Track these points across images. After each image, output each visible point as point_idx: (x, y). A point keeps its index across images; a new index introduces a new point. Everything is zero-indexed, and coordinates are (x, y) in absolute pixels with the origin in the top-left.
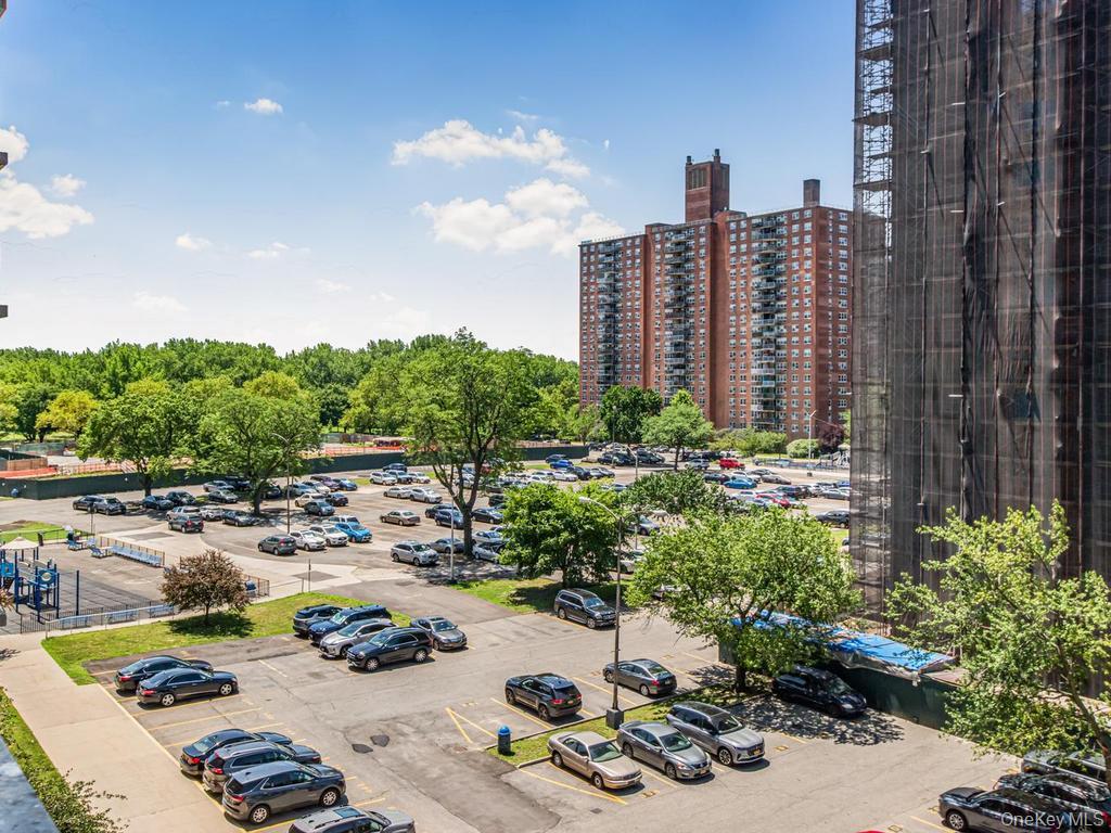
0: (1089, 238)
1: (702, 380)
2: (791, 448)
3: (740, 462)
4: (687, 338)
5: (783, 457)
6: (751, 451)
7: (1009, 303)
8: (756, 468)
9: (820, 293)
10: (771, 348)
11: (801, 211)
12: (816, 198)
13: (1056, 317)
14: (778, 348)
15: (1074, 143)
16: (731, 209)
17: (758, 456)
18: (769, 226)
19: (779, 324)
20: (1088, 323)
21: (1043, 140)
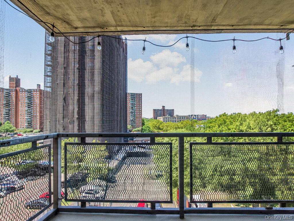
0: (82, 99)
1: (13, 120)
2: (34, 131)
3: (22, 134)
4: (9, 111)
5: (32, 133)
6: (25, 132)
7: (71, 108)
8: (26, 135)
9: (40, 104)
10: (30, 113)
11: (36, 90)
12: (40, 87)
13: (77, 110)
14: (31, 113)
15: (80, 86)
16: (21, 87)
17: (27, 133)
18: (30, 91)
19: (32, 109)
20: (82, 111)
21: (75, 85)
